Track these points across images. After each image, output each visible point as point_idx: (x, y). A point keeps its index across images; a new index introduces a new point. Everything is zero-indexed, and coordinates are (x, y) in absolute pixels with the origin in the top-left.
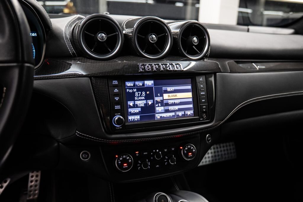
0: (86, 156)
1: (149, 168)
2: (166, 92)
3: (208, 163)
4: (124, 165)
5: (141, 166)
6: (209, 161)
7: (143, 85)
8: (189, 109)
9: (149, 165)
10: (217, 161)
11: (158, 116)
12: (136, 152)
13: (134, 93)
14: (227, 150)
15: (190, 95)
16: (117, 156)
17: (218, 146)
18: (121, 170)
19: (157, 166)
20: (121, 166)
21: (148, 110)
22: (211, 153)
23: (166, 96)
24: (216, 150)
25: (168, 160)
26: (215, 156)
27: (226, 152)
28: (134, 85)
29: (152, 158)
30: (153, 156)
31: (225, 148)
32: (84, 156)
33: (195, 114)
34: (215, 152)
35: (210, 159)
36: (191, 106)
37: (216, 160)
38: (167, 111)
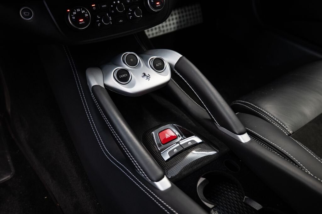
0: (28, 14)
1: (111, 23)
3: (173, 30)
4: (80, 20)
5: (101, 22)
6: (174, 28)
9: (111, 21)
10: (183, 27)
12: (93, 5)
14: (193, 14)
16: (69, 10)
17: (183, 10)
18: (77, 27)
19: (121, 21)
20: (76, 22)
22: (176, 18)
24: (181, 15)
25: (132, 12)
26: (180, 22)
27: (192, 16)
29: (113, 11)
30: (114, 8)
31: (191, 12)
32: (26, 14)
34: (180, 17)
35: (176, 25)
37: (181, 26)
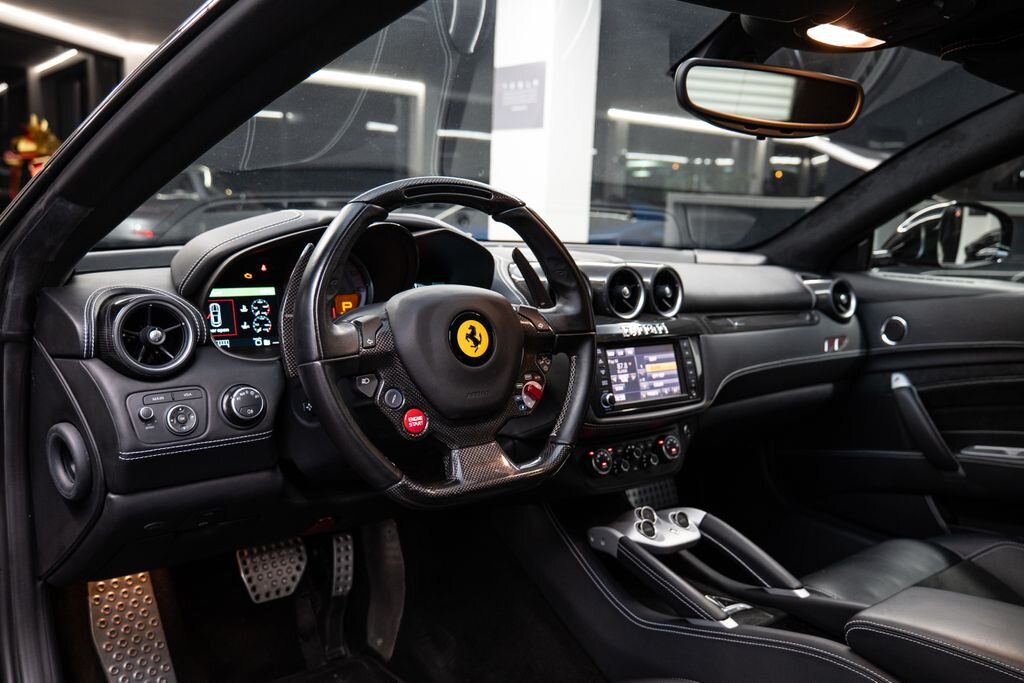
2: (648, 362)
4: (604, 464)
7: (625, 354)
8: (674, 385)
11: (643, 395)
13: (615, 364)
15: (673, 366)
16: (593, 453)
18: (600, 472)
20: (600, 466)
21: (632, 387)
23: (649, 368)
28: (616, 355)
33: (682, 391)
36: (677, 380)
38: (652, 388)
